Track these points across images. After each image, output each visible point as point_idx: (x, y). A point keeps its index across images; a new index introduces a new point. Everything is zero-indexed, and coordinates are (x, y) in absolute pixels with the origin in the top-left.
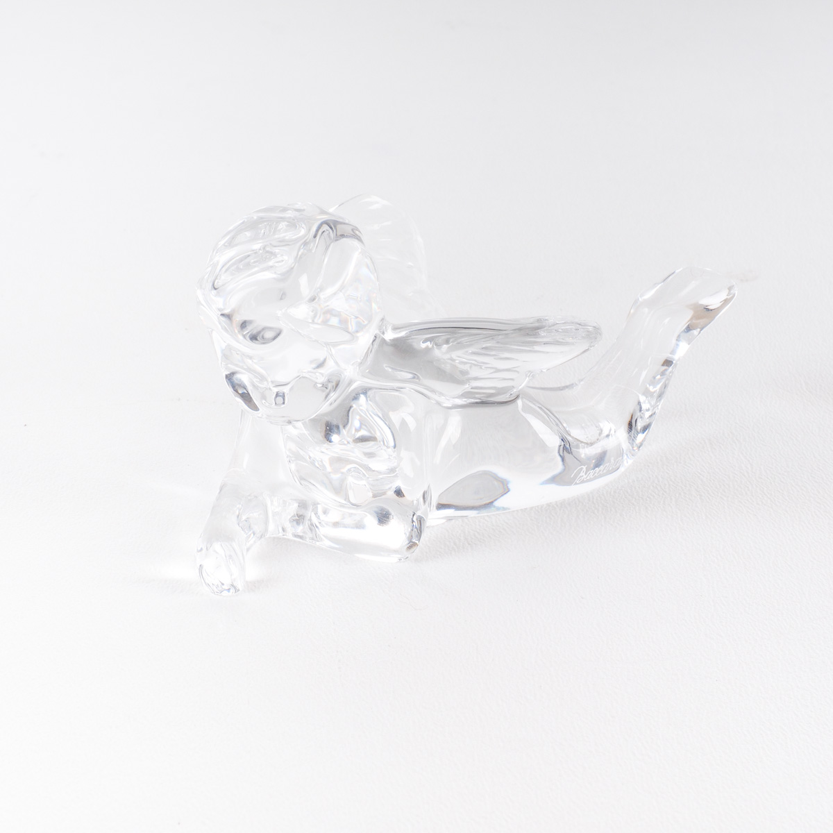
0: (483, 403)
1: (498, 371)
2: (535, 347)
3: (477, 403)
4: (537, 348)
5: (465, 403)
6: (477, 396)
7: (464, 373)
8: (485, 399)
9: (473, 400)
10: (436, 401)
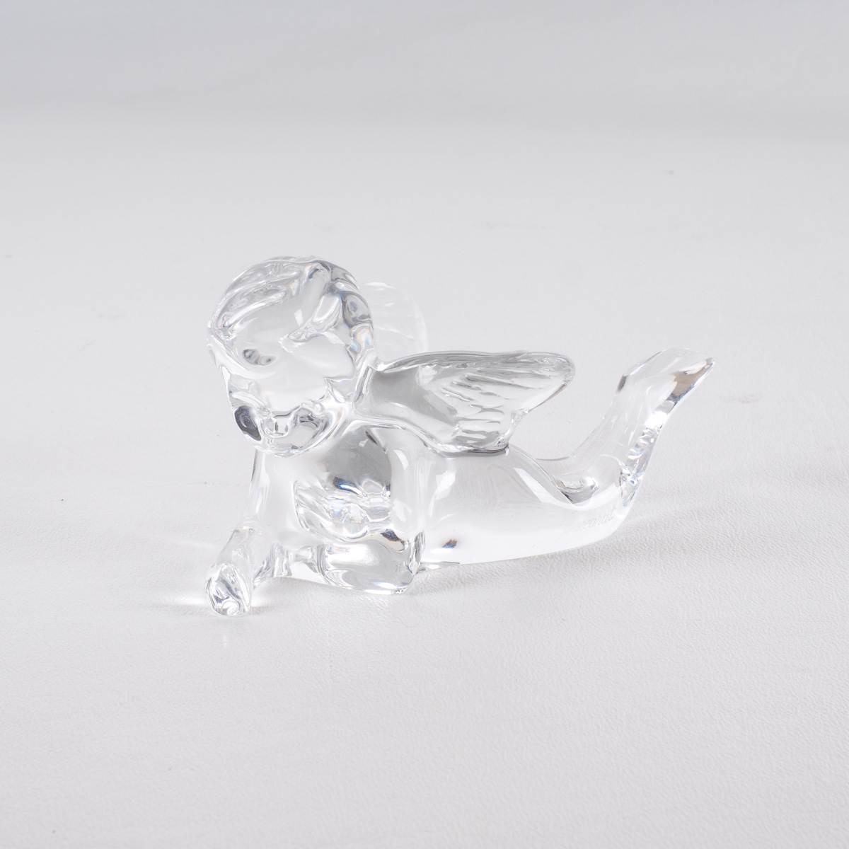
0: (475, 452)
1: (484, 410)
2: (513, 379)
3: (470, 451)
4: (516, 381)
5: (459, 451)
6: (469, 442)
7: (453, 411)
8: (477, 447)
9: (467, 448)
10: (432, 447)
